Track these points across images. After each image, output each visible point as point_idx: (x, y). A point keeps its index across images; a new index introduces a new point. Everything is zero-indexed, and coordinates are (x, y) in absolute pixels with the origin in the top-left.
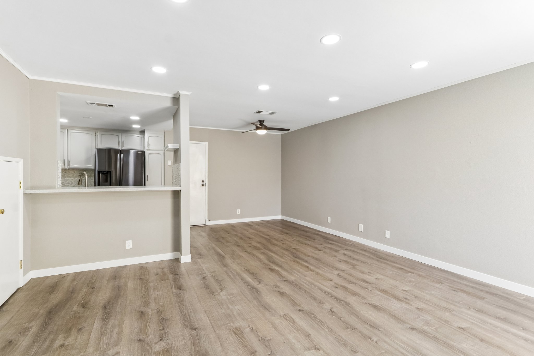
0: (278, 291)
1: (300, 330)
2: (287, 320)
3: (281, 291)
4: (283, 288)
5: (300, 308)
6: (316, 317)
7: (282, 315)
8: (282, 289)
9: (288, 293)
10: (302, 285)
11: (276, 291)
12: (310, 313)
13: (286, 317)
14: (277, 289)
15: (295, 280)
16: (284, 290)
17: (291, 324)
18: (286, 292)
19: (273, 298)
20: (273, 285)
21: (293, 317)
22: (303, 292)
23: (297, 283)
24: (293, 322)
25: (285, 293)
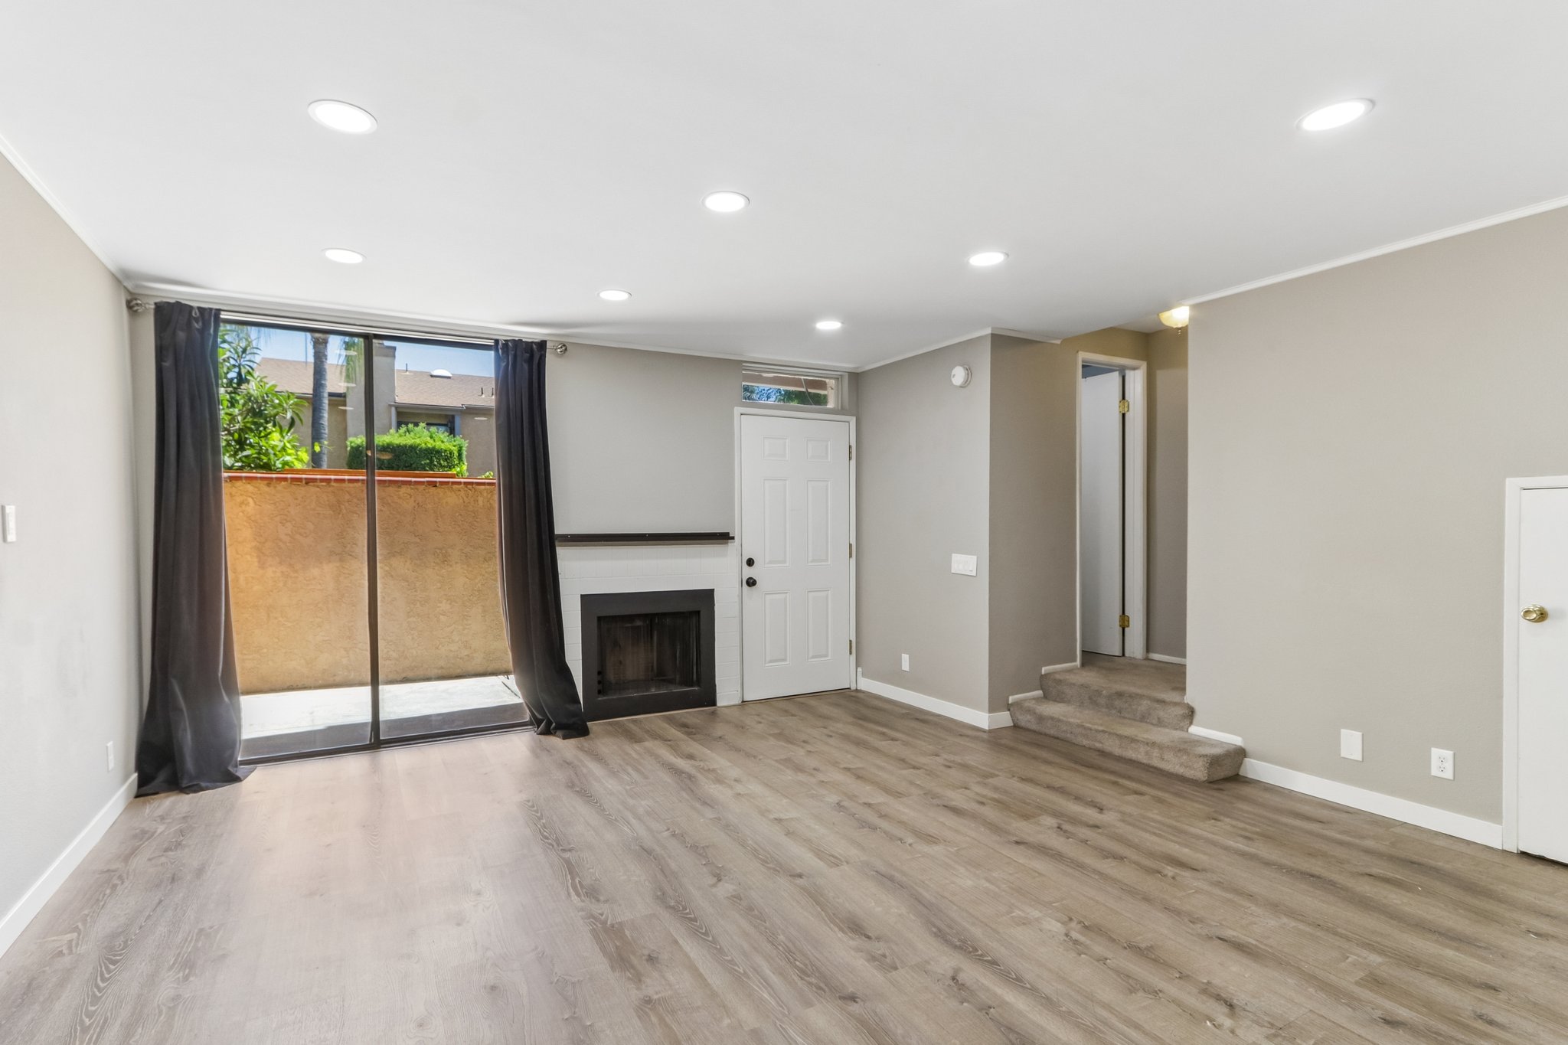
0: (869, 938)
1: (805, 840)
2: (833, 856)
3: (856, 942)
4: (852, 952)
5: (799, 881)
6: (764, 862)
7: (845, 863)
8: (858, 950)
9: (836, 929)
10: (781, 973)
11: (878, 939)
12: (777, 870)
13: (835, 861)
14: (879, 948)
15: (809, 1004)
16: (852, 943)
17: (822, 849)
18: (840, 934)
19: (879, 909)
20: (896, 968)
21: (819, 861)
22: (781, 937)
23: (800, 983)
24: (819, 853)
25: (843, 932)
